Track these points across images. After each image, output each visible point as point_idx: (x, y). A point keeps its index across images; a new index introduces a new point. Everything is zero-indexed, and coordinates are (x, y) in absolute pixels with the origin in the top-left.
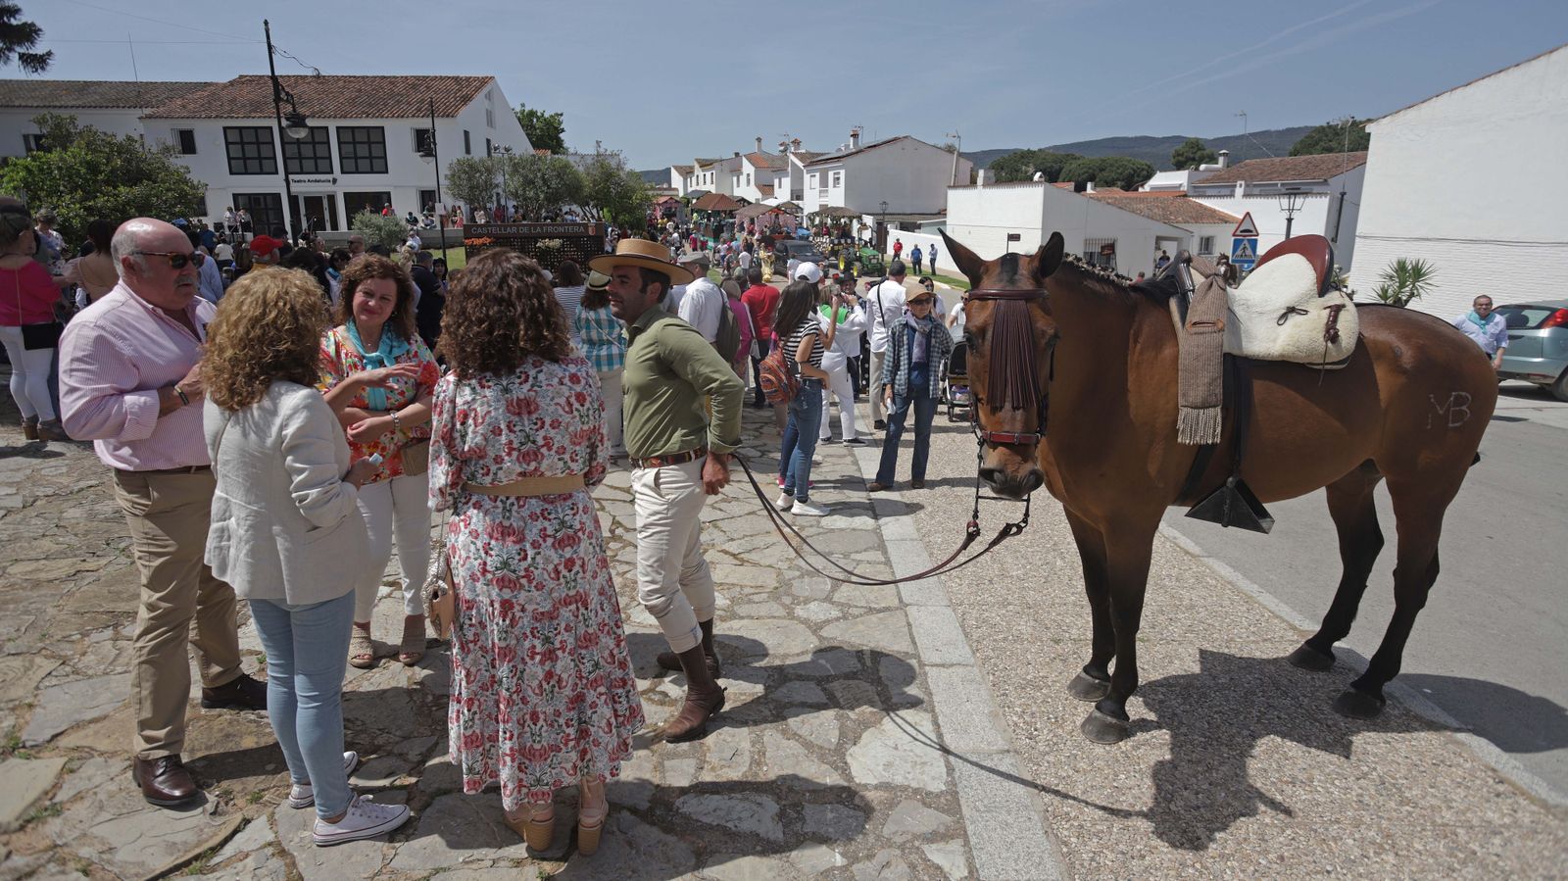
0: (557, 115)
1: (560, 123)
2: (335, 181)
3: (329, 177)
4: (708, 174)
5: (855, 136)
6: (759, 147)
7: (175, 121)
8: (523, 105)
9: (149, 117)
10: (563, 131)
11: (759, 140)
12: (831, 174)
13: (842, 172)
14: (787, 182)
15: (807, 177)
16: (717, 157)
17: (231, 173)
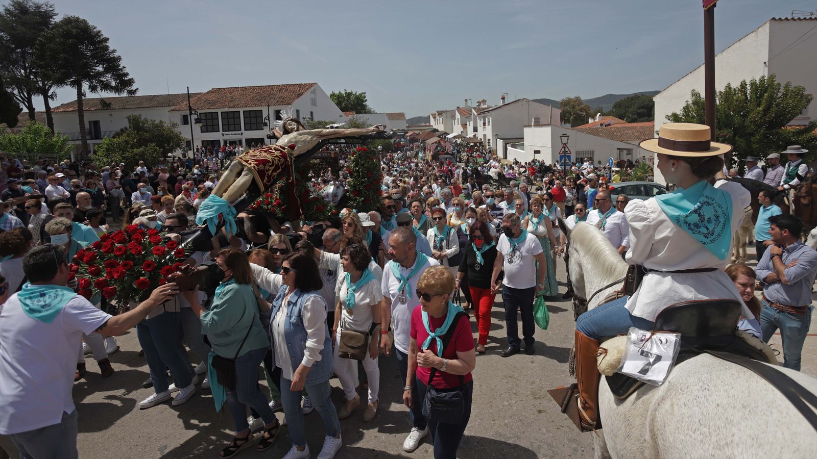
0: (363, 93)
1: (365, 97)
2: (242, 134)
3: (240, 132)
4: (441, 119)
5: (503, 98)
6: (466, 104)
7: (181, 112)
8: (346, 90)
9: (172, 110)
10: (366, 101)
11: (466, 100)
12: (487, 119)
13: (491, 118)
14: (471, 123)
15: (478, 121)
16: (444, 110)
17: (202, 132)
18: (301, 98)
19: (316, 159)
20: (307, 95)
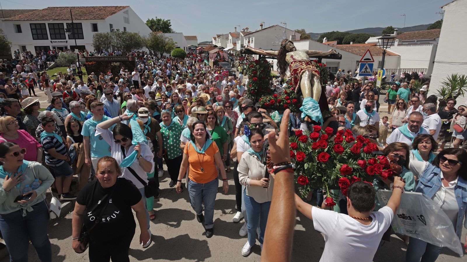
0: (168, 20)
1: (170, 23)
2: (67, 42)
3: (65, 40)
4: (219, 40)
5: (262, 25)
6: (236, 30)
7: (14, 22)
8: (156, 17)
9: (6, 20)
10: (171, 25)
11: (236, 28)
12: (251, 39)
13: (254, 38)
14: (240, 42)
15: (245, 40)
16: (221, 34)
17: (34, 39)
18: (114, 15)
19: (116, 62)
20: (120, 14)
